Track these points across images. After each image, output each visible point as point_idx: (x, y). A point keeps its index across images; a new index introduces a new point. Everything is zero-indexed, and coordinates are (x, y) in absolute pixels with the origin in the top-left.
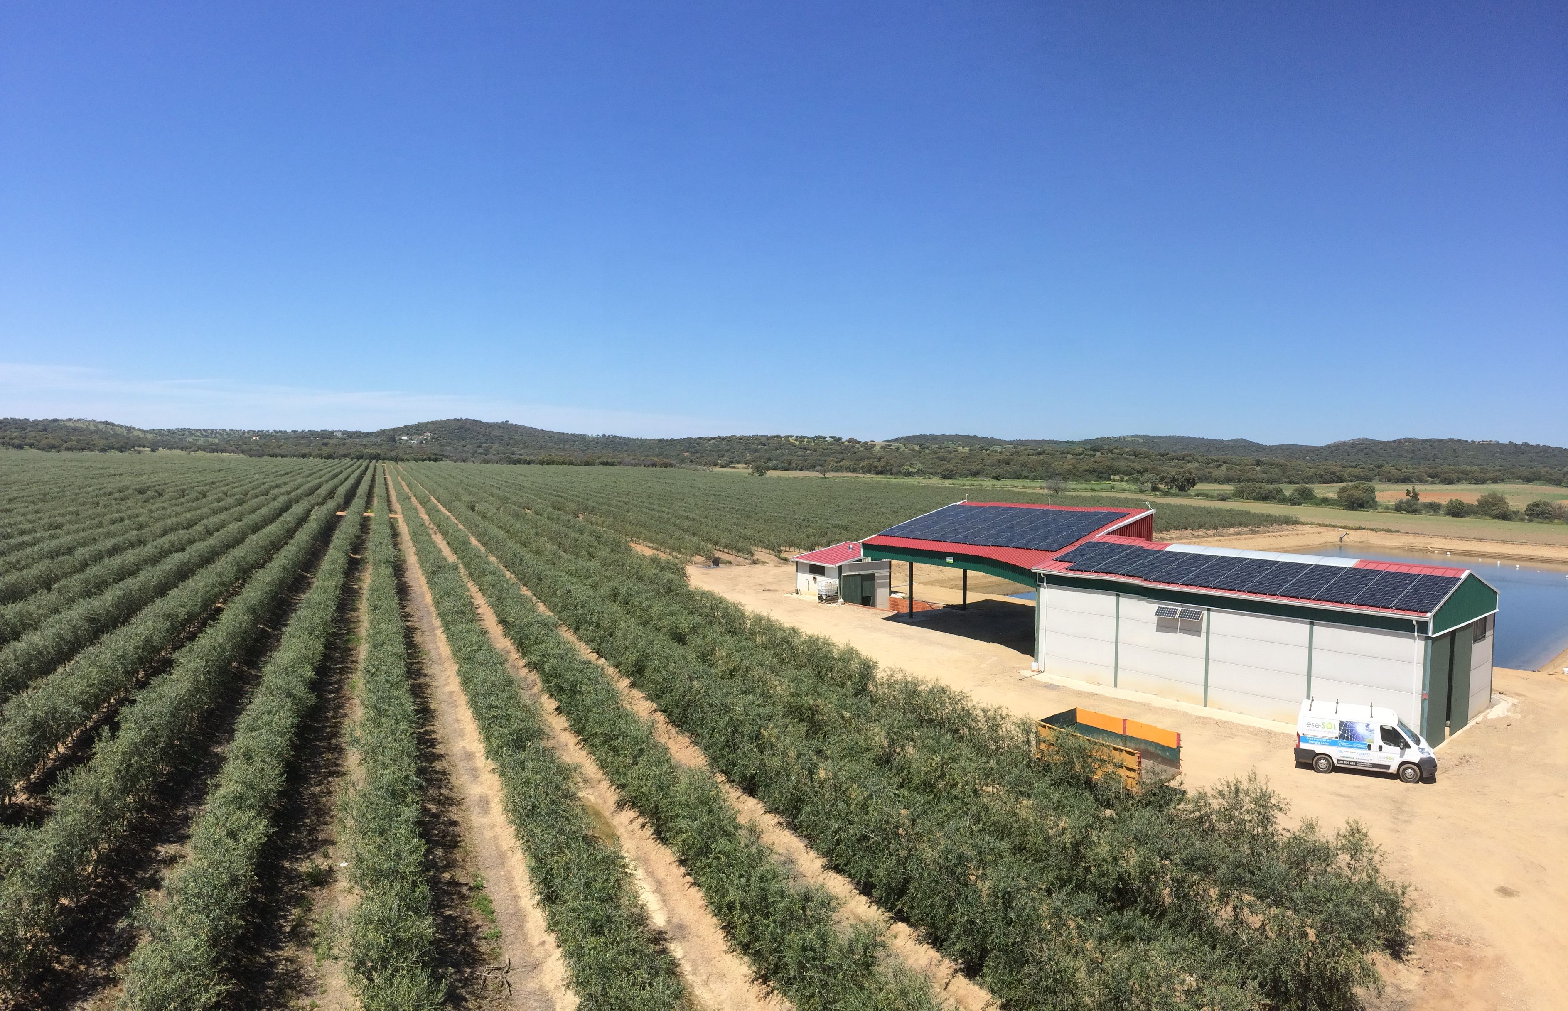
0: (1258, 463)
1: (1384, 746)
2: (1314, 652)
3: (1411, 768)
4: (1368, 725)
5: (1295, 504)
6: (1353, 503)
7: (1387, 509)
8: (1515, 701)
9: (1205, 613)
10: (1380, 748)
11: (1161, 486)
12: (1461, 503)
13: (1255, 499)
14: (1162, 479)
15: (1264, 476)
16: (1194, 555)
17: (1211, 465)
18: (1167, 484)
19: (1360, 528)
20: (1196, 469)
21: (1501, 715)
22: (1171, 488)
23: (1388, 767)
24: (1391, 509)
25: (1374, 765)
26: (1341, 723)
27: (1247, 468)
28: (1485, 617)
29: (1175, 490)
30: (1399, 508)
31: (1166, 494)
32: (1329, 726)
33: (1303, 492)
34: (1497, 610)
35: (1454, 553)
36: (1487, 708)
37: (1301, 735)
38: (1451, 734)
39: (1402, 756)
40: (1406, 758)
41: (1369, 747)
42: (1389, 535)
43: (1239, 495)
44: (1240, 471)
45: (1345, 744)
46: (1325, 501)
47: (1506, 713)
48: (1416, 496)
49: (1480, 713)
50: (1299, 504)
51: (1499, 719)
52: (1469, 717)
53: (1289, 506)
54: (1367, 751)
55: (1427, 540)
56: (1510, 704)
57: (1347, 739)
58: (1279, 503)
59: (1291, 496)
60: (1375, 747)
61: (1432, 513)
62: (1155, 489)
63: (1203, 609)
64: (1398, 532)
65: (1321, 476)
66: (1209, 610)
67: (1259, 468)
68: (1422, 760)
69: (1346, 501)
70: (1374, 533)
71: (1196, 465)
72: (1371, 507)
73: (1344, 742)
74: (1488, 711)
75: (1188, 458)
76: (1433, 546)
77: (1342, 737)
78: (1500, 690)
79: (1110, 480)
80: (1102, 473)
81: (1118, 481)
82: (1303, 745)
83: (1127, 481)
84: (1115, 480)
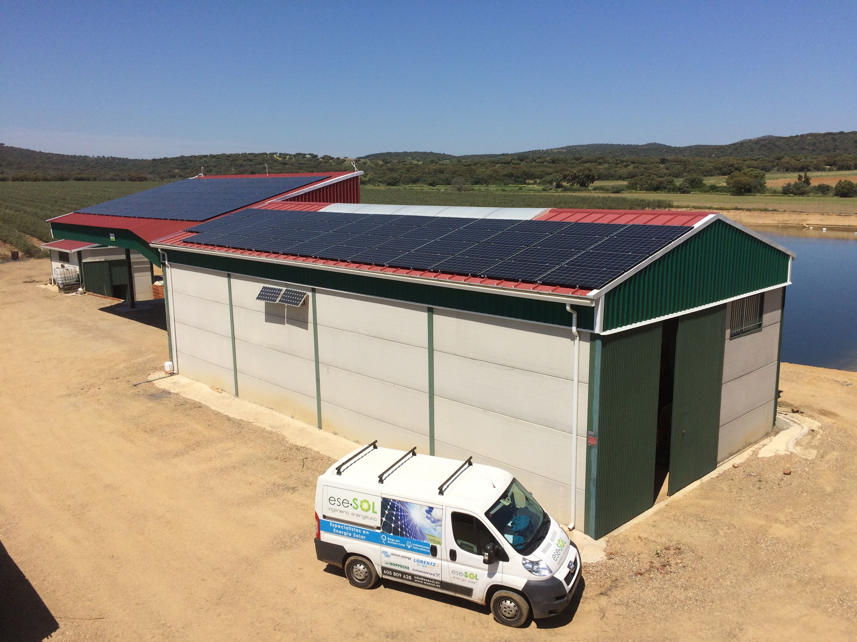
0: (663, 161)
1: (460, 552)
3: (512, 600)
4: (430, 510)
5: (684, 192)
6: (741, 188)
7: (774, 192)
9: (310, 294)
10: (453, 555)
11: (565, 184)
12: (850, 183)
13: (646, 190)
14: (565, 178)
15: (666, 171)
17: (619, 165)
18: (569, 181)
19: (736, 209)
20: (605, 169)
21: (782, 453)
22: (573, 184)
23: (469, 591)
24: (779, 193)
25: (444, 585)
26: (385, 502)
27: (651, 166)
28: (763, 294)
29: (576, 186)
30: (786, 191)
31: (566, 189)
32: (365, 506)
33: (693, 181)
34: (789, 283)
35: (831, 228)
36: (767, 435)
37: (321, 517)
38: (671, 492)
39: (491, 574)
40: (498, 579)
41: (434, 551)
42: (763, 214)
43: (632, 187)
44: (645, 168)
45: (392, 541)
46: (713, 189)
47: (792, 449)
48: (807, 181)
49: (749, 444)
50: (689, 192)
51: (777, 459)
52: (720, 456)
53: (679, 194)
54: (429, 559)
55: (804, 217)
57: (396, 532)
58: (669, 192)
59: (680, 185)
60: (443, 551)
61: (821, 194)
62: (559, 186)
63: (307, 289)
64: (775, 210)
65: (720, 169)
66: (314, 291)
67: (662, 166)
68: (528, 585)
69: (734, 186)
70: (748, 213)
71: (606, 166)
72: (759, 192)
73: (391, 538)
74: (766, 441)
75: (600, 160)
76: (808, 222)
77: (385, 527)
79: (525, 183)
80: (518, 177)
81: (532, 184)
82: (326, 537)
83: (539, 184)
84: (529, 184)
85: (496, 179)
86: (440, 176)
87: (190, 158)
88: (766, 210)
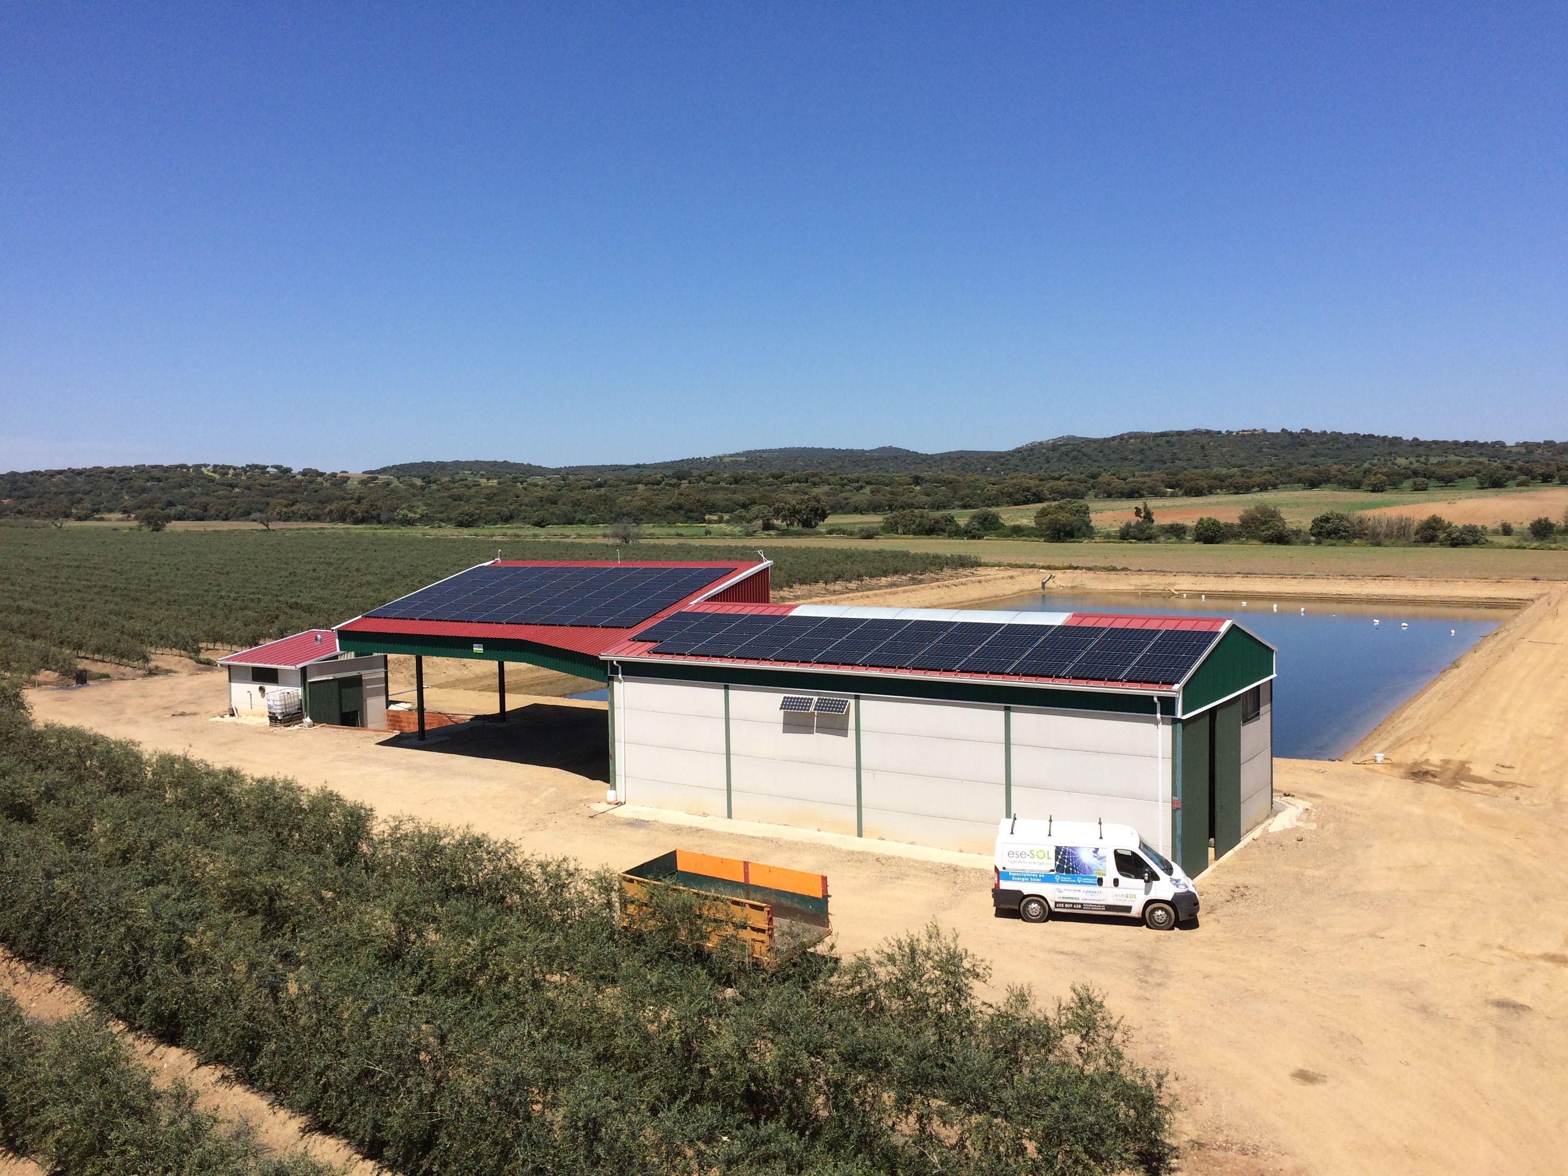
0: (917, 481)
1: (1123, 880)
2: (1014, 750)
3: (1162, 909)
4: (1097, 850)
5: (973, 537)
6: (1059, 531)
7: (1108, 537)
8: (1308, 805)
9: (852, 702)
10: (1116, 882)
11: (777, 522)
12: (1215, 523)
13: (915, 533)
14: (777, 513)
15: (925, 498)
16: (832, 620)
17: (848, 488)
18: (784, 519)
19: (1071, 567)
20: (828, 494)
21: (1289, 826)
22: (792, 524)
23: (1128, 909)
24: (1114, 537)
25: (1109, 908)
26: (1058, 850)
27: (900, 489)
28: (1258, 686)
29: (796, 527)
30: (1126, 535)
31: (784, 533)
32: (1041, 854)
33: (985, 519)
34: (1274, 675)
35: (1210, 595)
36: (1268, 817)
37: (1001, 869)
38: (1217, 857)
39: (1147, 892)
40: (1152, 895)
41: (1100, 882)
42: (1113, 576)
43: (891, 528)
44: (892, 493)
45: (1065, 879)
46: (1017, 531)
47: (1296, 823)
48: (1148, 517)
49: (1258, 824)
50: (980, 537)
51: (1286, 832)
52: (1243, 831)
53: (965, 541)
54: (1097, 888)
55: (1170, 579)
56: (1301, 810)
57: (1068, 871)
58: (950, 537)
59: (967, 526)
60: (1108, 881)
61: (1174, 539)
62: (767, 527)
63: (850, 697)
64: (1125, 569)
65: (1010, 495)
66: (857, 698)
67: (918, 488)
68: (1176, 896)
69: (1048, 529)
70: (1091, 574)
71: (826, 488)
72: (1084, 535)
73: (1064, 877)
74: (1269, 821)
75: (814, 479)
76: (1178, 587)
77: (1059, 869)
78: (1285, 790)
79: (704, 521)
80: (691, 511)
81: (716, 522)
82: (1005, 885)
83: (728, 522)
84: (710, 522)
85: (653, 514)
86: (553, 509)
87: (30, 477)
88: (1114, 569)
